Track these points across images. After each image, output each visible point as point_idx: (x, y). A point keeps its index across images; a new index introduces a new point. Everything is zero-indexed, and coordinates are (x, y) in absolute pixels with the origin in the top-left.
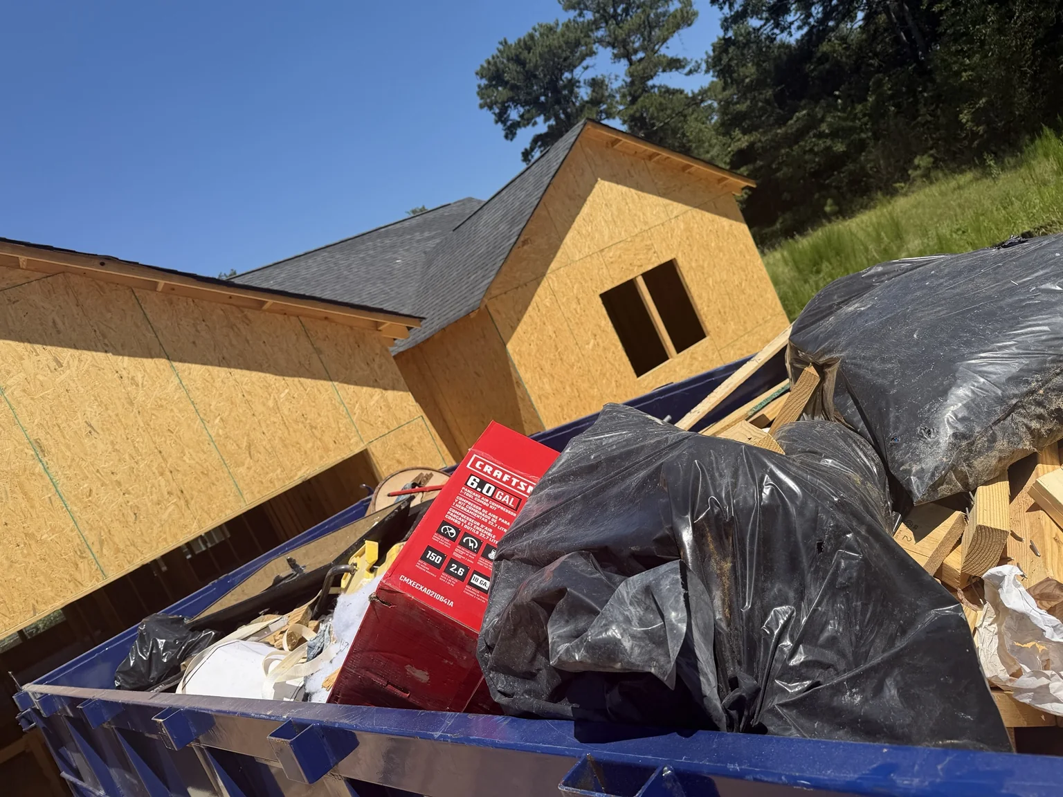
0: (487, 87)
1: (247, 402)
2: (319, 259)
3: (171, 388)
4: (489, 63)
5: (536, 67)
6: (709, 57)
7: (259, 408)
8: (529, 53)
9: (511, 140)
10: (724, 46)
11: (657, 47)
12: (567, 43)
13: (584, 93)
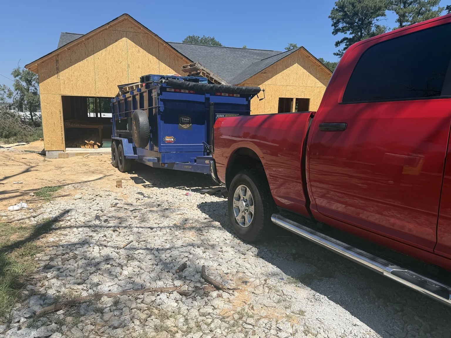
0: (337, 10)
3: (157, 67)
5: (358, 11)
8: (359, 4)
9: (334, 35)
13: (373, 29)
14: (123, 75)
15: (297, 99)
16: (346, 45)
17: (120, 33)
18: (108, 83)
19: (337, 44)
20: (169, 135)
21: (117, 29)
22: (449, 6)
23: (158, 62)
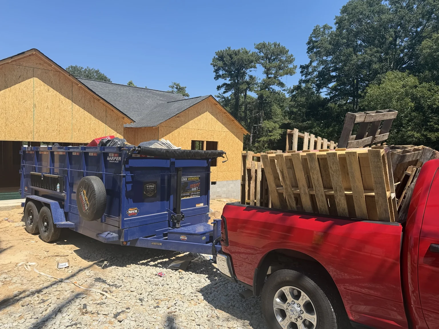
0: (217, 59)
1: (84, 119)
2: (125, 88)
3: (69, 108)
4: (221, 52)
5: (235, 62)
6: (291, 89)
7: (86, 122)
8: (235, 56)
9: (216, 80)
10: (298, 88)
11: (278, 76)
12: (248, 60)
13: (247, 78)
14: (27, 115)
15: (207, 142)
16: (225, 89)
17: (25, 68)
18: (6, 125)
19: (219, 88)
20: (132, 207)
21: (23, 64)
22: (302, 66)
23: (71, 103)
